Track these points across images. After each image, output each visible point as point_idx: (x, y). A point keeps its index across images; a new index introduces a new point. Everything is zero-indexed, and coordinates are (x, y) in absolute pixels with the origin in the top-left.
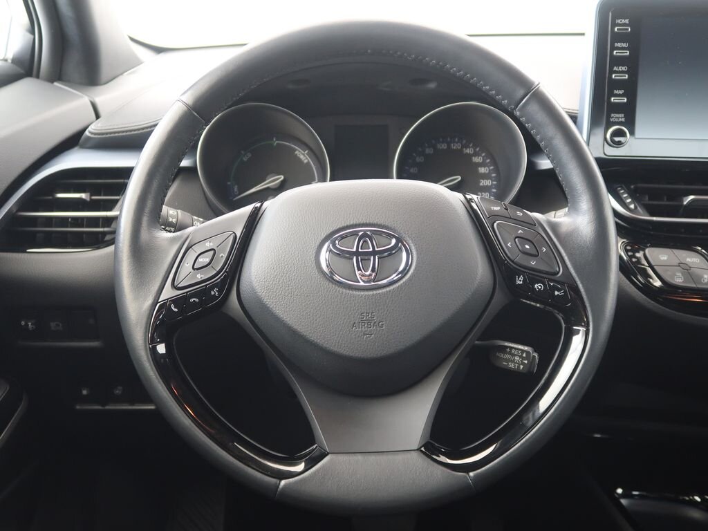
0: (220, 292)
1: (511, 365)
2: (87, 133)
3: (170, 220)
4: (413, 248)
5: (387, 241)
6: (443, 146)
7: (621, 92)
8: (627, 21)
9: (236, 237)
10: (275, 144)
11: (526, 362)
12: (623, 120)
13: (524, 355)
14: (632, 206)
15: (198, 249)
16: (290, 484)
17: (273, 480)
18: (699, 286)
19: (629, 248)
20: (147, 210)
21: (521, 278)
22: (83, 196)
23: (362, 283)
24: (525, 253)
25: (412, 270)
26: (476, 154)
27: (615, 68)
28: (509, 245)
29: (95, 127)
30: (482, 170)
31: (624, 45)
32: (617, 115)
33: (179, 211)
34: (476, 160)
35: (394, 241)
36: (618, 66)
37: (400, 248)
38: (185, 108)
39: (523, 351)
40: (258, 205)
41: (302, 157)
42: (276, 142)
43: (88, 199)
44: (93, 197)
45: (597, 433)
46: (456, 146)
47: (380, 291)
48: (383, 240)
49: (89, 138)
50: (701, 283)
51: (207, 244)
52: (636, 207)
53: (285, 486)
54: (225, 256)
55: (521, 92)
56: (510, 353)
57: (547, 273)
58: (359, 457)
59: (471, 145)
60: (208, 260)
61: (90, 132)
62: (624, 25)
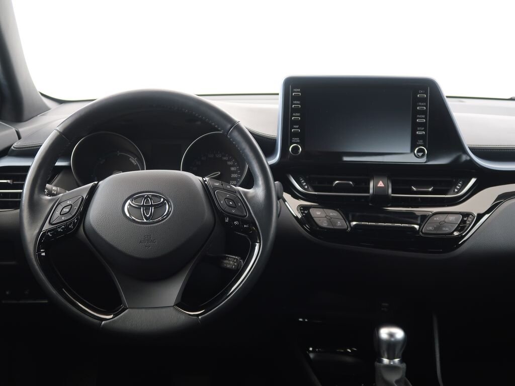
0: (74, 226)
1: (228, 266)
2: (12, 147)
3: (53, 192)
4: (172, 203)
5: (159, 200)
6: (212, 156)
7: (297, 127)
8: (299, 90)
9: (83, 198)
10: (118, 155)
11: (236, 264)
12: (299, 141)
13: (235, 261)
14: (306, 187)
15: (63, 205)
16: (107, 323)
17: (98, 321)
18: (335, 227)
19: (302, 208)
20: (38, 185)
21: (228, 219)
22: (9, 181)
23: (145, 221)
24: (230, 206)
25: (171, 215)
26: (229, 160)
27: (294, 114)
28: (222, 202)
29: (17, 144)
30: (233, 169)
31: (298, 102)
32: (296, 139)
33: (58, 188)
34: (229, 163)
35: (162, 200)
36: (295, 113)
37: (165, 203)
38: (59, 134)
39: (234, 259)
40: (96, 182)
41: (133, 161)
42: (119, 153)
43: (11, 183)
44: (15, 182)
45: (301, 318)
46: (219, 156)
47: (155, 225)
48: (157, 199)
49: (13, 150)
50: (336, 226)
51: (68, 202)
52: (308, 187)
53: (104, 324)
54: (77, 208)
55: (229, 126)
56: (228, 260)
57: (241, 216)
58: (144, 310)
59: (227, 155)
60: (68, 210)
61: (14, 147)
62: (298, 92)
